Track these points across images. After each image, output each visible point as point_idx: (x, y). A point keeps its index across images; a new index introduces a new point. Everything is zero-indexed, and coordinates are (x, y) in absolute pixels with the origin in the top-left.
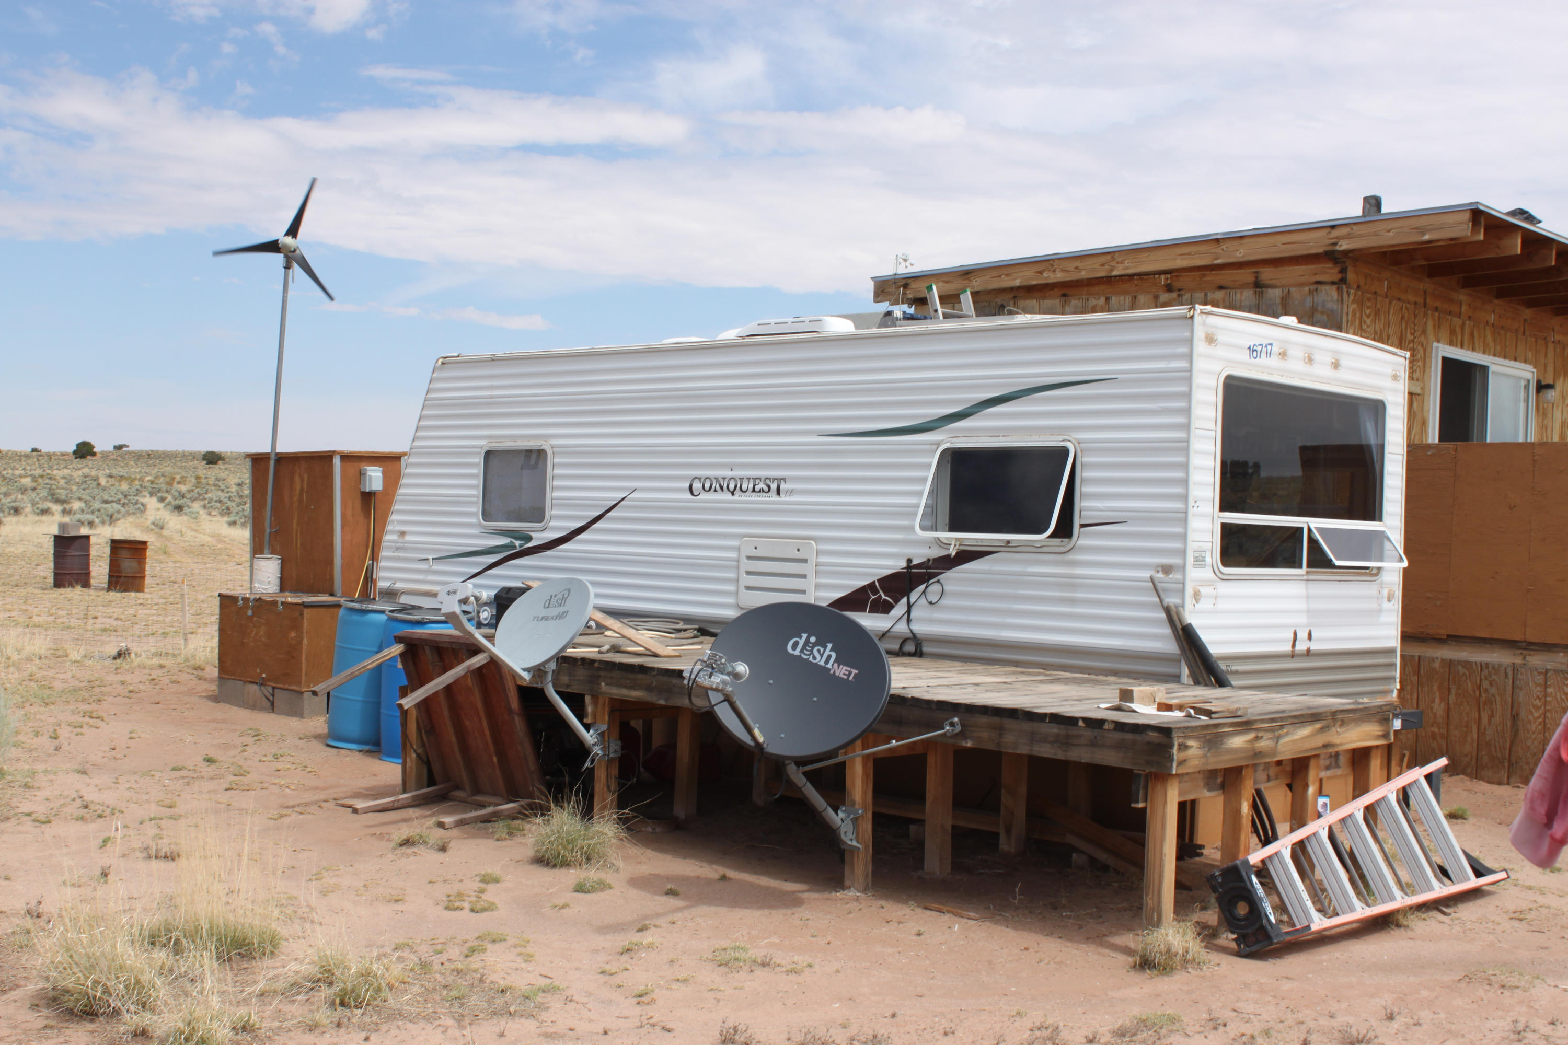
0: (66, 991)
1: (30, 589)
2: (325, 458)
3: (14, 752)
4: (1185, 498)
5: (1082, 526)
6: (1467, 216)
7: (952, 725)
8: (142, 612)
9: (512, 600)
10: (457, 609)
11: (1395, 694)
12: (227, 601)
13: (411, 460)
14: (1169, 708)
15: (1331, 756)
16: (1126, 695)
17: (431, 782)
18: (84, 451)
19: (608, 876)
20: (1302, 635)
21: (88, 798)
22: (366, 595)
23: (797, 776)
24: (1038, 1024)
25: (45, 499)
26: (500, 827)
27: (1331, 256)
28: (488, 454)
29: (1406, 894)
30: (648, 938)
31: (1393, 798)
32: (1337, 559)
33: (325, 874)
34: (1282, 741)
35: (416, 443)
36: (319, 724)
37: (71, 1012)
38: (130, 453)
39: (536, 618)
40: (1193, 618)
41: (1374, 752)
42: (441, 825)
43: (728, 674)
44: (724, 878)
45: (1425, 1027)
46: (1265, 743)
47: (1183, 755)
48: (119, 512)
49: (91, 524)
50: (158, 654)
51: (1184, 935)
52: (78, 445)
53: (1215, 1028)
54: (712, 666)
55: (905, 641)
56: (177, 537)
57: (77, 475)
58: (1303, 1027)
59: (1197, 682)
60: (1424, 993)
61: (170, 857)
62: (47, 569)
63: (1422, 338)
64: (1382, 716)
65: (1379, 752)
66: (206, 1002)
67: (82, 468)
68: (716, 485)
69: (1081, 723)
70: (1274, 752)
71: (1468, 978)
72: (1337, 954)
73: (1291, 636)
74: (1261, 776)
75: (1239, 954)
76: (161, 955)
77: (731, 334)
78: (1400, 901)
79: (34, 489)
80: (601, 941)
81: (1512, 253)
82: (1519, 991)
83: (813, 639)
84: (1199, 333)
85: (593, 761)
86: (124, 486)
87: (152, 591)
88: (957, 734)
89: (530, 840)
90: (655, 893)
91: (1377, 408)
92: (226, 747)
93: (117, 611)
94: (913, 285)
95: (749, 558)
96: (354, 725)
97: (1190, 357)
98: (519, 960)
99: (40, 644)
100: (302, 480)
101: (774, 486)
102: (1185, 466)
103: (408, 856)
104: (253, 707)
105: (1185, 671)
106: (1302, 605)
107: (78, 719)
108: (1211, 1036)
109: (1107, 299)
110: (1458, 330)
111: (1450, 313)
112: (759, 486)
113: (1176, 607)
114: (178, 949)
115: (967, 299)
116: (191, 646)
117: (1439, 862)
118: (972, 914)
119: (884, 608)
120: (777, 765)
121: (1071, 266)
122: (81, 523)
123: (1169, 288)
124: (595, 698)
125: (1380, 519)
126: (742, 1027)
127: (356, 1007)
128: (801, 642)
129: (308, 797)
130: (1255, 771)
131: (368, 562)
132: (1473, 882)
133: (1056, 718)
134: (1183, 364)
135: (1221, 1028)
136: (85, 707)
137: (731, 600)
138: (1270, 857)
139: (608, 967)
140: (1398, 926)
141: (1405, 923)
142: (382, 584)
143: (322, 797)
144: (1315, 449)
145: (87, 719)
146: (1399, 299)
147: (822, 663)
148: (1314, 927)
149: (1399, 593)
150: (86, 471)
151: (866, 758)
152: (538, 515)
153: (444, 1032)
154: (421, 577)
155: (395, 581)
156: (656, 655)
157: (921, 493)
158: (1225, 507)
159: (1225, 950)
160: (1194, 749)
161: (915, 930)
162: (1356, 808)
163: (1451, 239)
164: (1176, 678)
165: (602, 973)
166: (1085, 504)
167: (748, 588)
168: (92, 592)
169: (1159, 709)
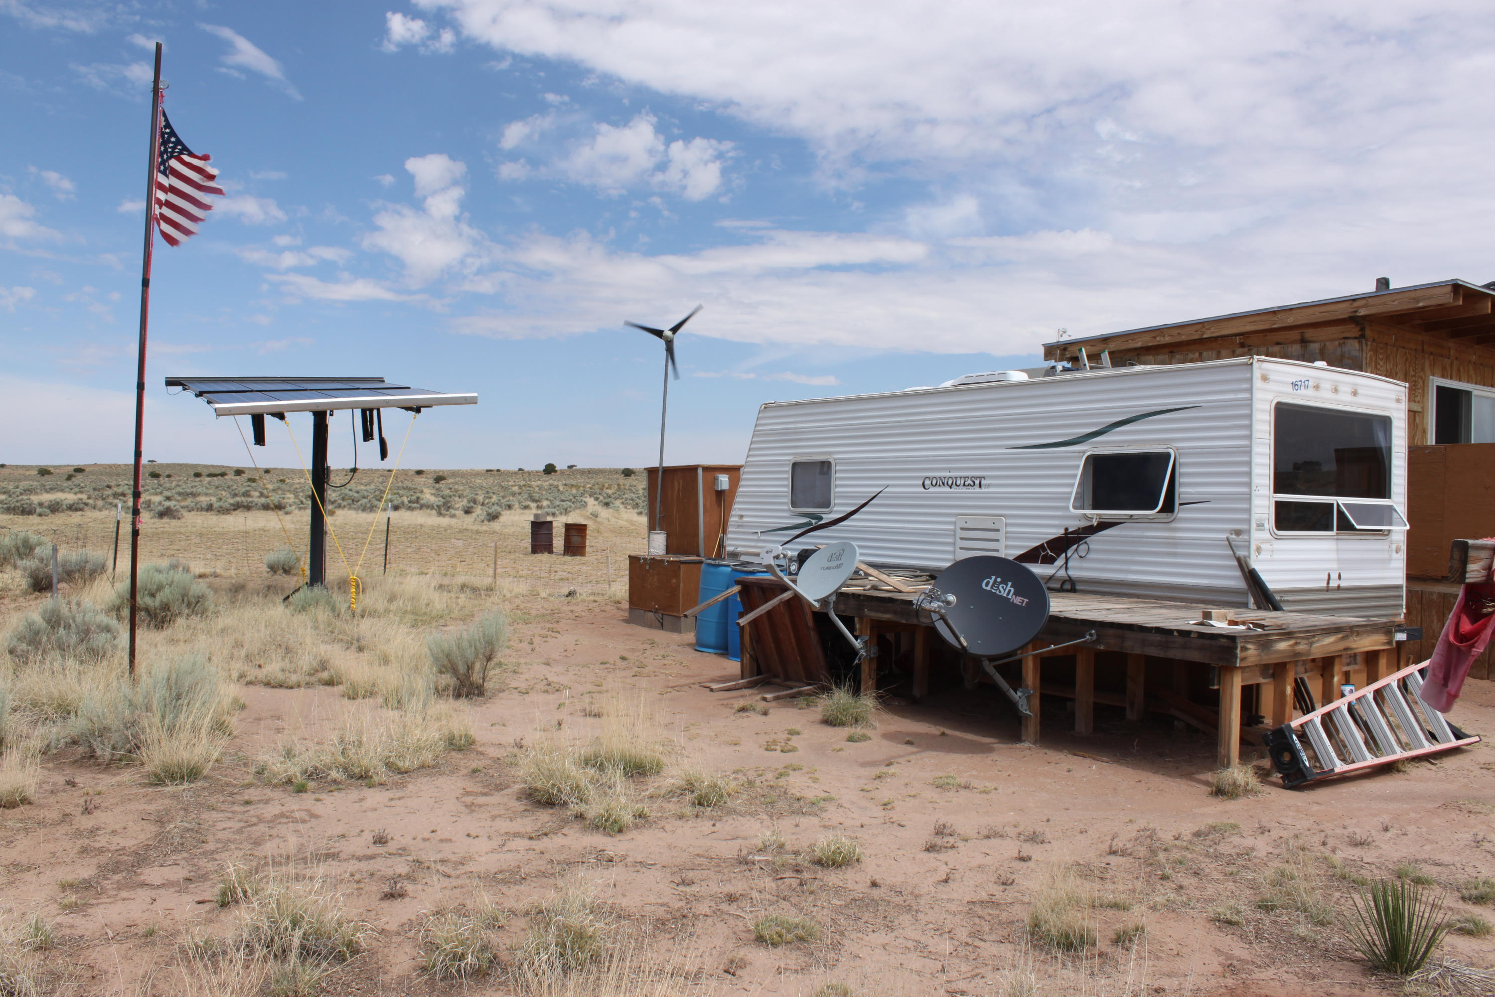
0: (536, 790)
1: (517, 554)
2: (693, 469)
3: (507, 651)
4: (1249, 484)
5: (1181, 504)
6: (1449, 289)
7: (1091, 635)
8: (584, 568)
9: (808, 557)
10: (772, 562)
11: (1402, 616)
12: (634, 560)
13: (746, 470)
14: (1236, 623)
15: (1350, 657)
16: (1207, 615)
17: (759, 673)
18: (550, 469)
19: (869, 732)
20: (1334, 576)
21: (550, 679)
22: (719, 556)
23: (990, 668)
24: (1142, 827)
25: (526, 500)
26: (801, 701)
27: (1353, 320)
28: (795, 465)
29: (1404, 750)
30: (892, 770)
31: (1395, 685)
32: (1358, 524)
33: (692, 727)
34: (1315, 646)
35: (749, 459)
36: (690, 637)
37: (539, 802)
38: (577, 470)
39: (823, 568)
40: (1256, 564)
41: (1381, 654)
42: (765, 699)
43: (943, 602)
44: (943, 734)
45: (1410, 836)
46: (1302, 647)
47: (1244, 654)
48: (570, 507)
49: (554, 514)
50: (593, 594)
51: (1246, 773)
52: (546, 466)
53: (1262, 833)
54: (931, 596)
55: (1064, 582)
56: (606, 522)
57: (546, 485)
58: (1323, 834)
59: (1259, 607)
60: (1413, 815)
61: (597, 715)
62: (527, 543)
63: (1422, 374)
64: (1389, 629)
65: (1385, 654)
66: (618, 800)
67: (551, 480)
68: (940, 482)
69: (1175, 633)
70: (1308, 653)
71: (1445, 806)
72: (1353, 789)
73: (1326, 577)
74: (1301, 669)
75: (1284, 787)
76: (591, 771)
77: (948, 384)
78: (1399, 754)
79: (520, 494)
80: (863, 772)
81: (1485, 312)
82: (1482, 816)
83: (999, 580)
84: (1257, 374)
85: (860, 659)
86: (574, 491)
87: (590, 556)
88: (1094, 641)
89: (820, 709)
90: (899, 743)
91: (1386, 422)
92: (633, 650)
93: (568, 568)
94: (1070, 349)
95: (962, 529)
96: (711, 637)
97: (1250, 390)
98: (810, 781)
99: (522, 588)
100: (679, 484)
101: (977, 482)
102: (1249, 464)
103: (743, 717)
104: (650, 626)
105: (1251, 600)
106: (1333, 556)
107: (545, 632)
108: (1259, 838)
109: (1200, 354)
110: (1448, 367)
111: (1442, 356)
112: (969, 482)
113: (1245, 557)
114: (601, 768)
115: (1106, 357)
116: (613, 589)
117: (1429, 728)
118: (1105, 759)
119: (1050, 560)
120: (977, 660)
121: (1175, 332)
122: (548, 514)
123: (1242, 345)
124: (861, 619)
125: (1389, 497)
126: (948, 824)
127: (708, 806)
128: (992, 581)
129: (682, 681)
130: (1296, 666)
131: (720, 535)
132: (1454, 743)
133: (1159, 630)
134: (1246, 395)
135: (1267, 833)
136: (550, 626)
137: (950, 557)
138: (1306, 723)
139: (865, 787)
140: (1399, 771)
141: (1403, 769)
142: (729, 549)
143: (692, 681)
144: (1343, 450)
145: (550, 633)
146: (1404, 348)
147: (1005, 595)
148: (1337, 770)
149: (1404, 547)
150: (551, 482)
151: (1035, 656)
152: (826, 504)
153: (762, 823)
154: (753, 544)
155: (737, 546)
156: (900, 592)
157: (1073, 485)
158: (1276, 491)
159: (1275, 784)
160: (1252, 651)
161: (1066, 769)
162: (1368, 691)
163: (1439, 305)
164: (1245, 605)
165: (862, 790)
166: (1182, 490)
167: (962, 548)
168: (553, 556)
169: (1229, 624)
